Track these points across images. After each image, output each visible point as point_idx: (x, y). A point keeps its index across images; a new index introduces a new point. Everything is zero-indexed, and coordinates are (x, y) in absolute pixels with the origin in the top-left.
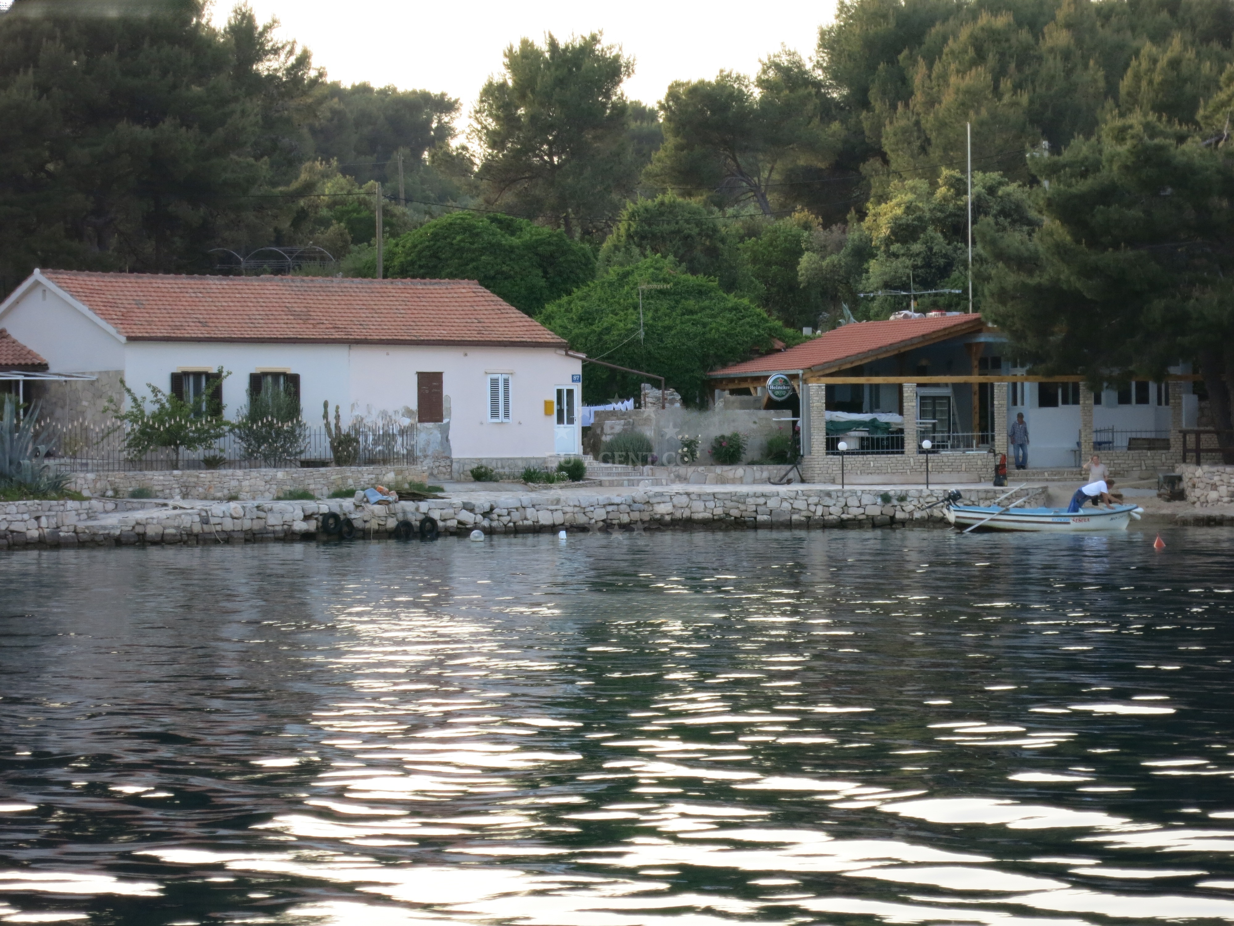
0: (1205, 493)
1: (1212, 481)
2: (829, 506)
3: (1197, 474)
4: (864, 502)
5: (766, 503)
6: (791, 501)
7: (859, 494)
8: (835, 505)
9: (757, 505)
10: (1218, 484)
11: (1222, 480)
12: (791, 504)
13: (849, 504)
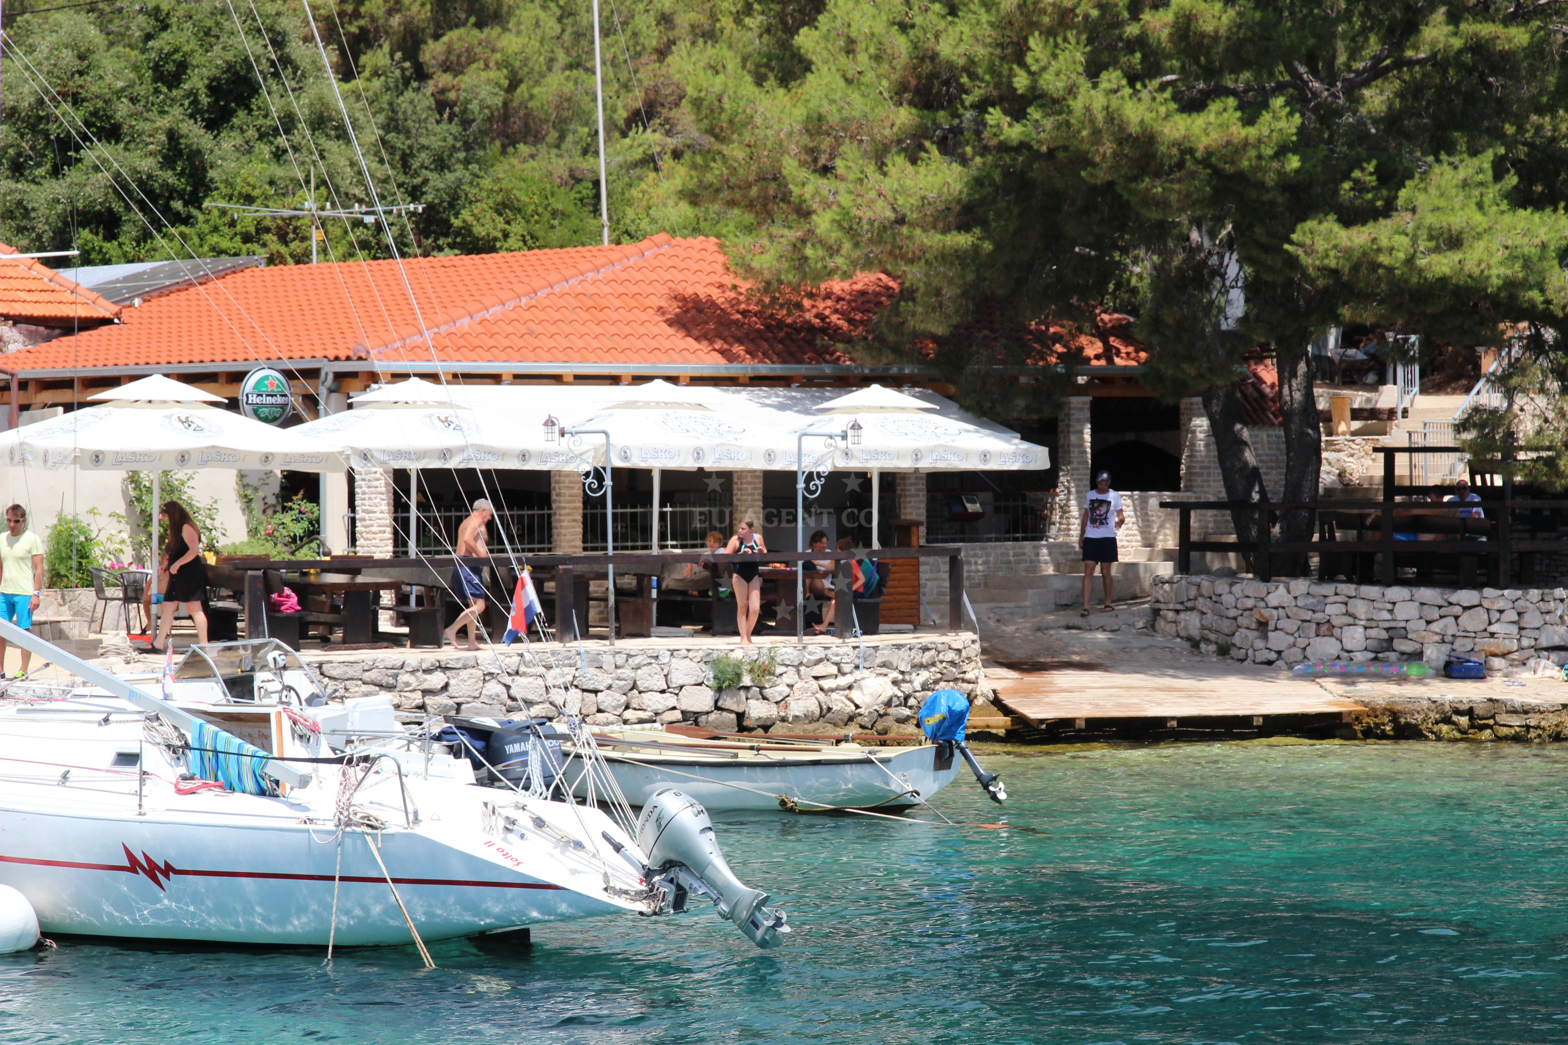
0: (1302, 643)
1: (1319, 616)
2: (596, 692)
3: (1273, 600)
4: (677, 679)
5: (445, 687)
6: (508, 680)
7: (665, 658)
8: (609, 687)
9: (426, 692)
10: (1336, 621)
11: (1347, 614)
12: (508, 687)
13: (641, 684)
